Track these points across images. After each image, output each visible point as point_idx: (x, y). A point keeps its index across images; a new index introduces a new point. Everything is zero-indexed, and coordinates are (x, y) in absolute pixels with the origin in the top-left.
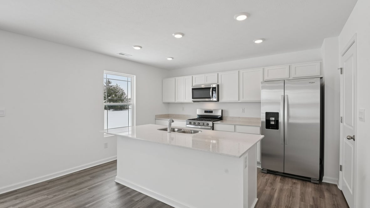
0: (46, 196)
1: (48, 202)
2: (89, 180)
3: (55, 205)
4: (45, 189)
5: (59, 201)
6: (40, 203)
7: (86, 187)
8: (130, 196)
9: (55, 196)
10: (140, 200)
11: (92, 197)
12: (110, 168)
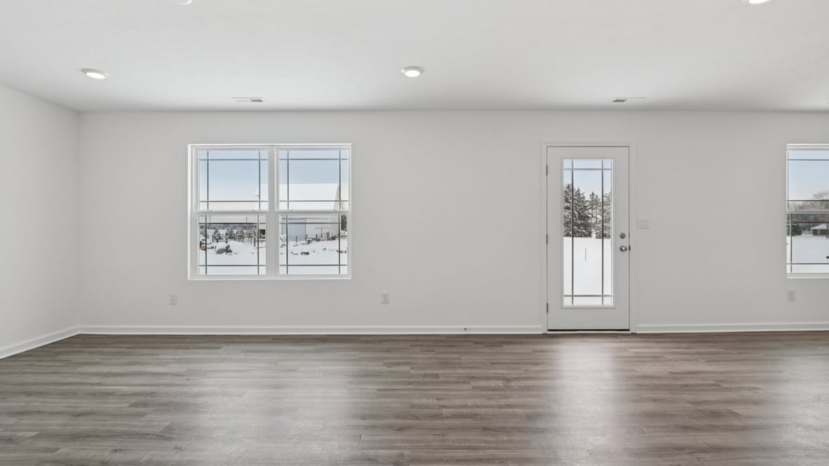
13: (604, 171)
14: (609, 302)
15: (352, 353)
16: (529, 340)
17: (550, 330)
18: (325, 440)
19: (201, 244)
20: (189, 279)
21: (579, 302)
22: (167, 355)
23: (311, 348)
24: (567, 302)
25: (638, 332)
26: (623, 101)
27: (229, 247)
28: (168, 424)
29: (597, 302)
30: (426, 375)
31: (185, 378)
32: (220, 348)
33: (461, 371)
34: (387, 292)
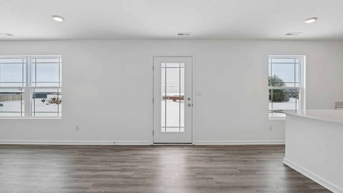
0: (224, 155)
1: (227, 159)
2: (256, 154)
3: (231, 162)
4: (223, 150)
5: (234, 161)
6: (221, 158)
7: (254, 158)
8: (303, 182)
9: (231, 157)
10: (318, 190)
11: (260, 168)
12: (275, 150)
13: (181, 68)
14: (182, 130)
16: (139, 148)
17: (154, 143)
21: (168, 130)
24: (163, 130)
25: (196, 144)
26: (183, 34)
29: (177, 130)
34: (78, 125)
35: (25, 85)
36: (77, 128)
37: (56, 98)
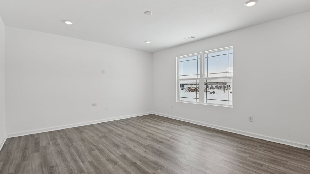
15: (226, 140)
18: (184, 169)
19: (205, 90)
20: (176, 101)
22: (166, 124)
23: (210, 134)
27: (214, 91)
28: (149, 144)
30: (255, 163)
31: (164, 132)
32: (180, 126)
33: (281, 168)
34: (252, 116)
35: (199, 77)
36: (251, 119)
37: (191, 88)
